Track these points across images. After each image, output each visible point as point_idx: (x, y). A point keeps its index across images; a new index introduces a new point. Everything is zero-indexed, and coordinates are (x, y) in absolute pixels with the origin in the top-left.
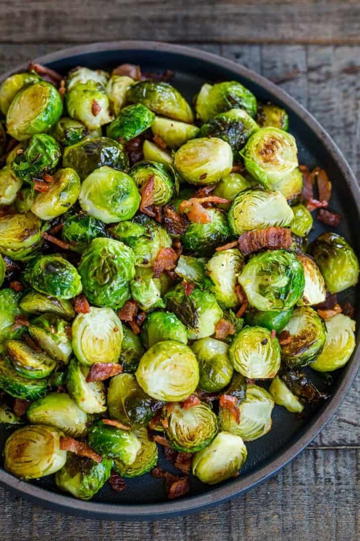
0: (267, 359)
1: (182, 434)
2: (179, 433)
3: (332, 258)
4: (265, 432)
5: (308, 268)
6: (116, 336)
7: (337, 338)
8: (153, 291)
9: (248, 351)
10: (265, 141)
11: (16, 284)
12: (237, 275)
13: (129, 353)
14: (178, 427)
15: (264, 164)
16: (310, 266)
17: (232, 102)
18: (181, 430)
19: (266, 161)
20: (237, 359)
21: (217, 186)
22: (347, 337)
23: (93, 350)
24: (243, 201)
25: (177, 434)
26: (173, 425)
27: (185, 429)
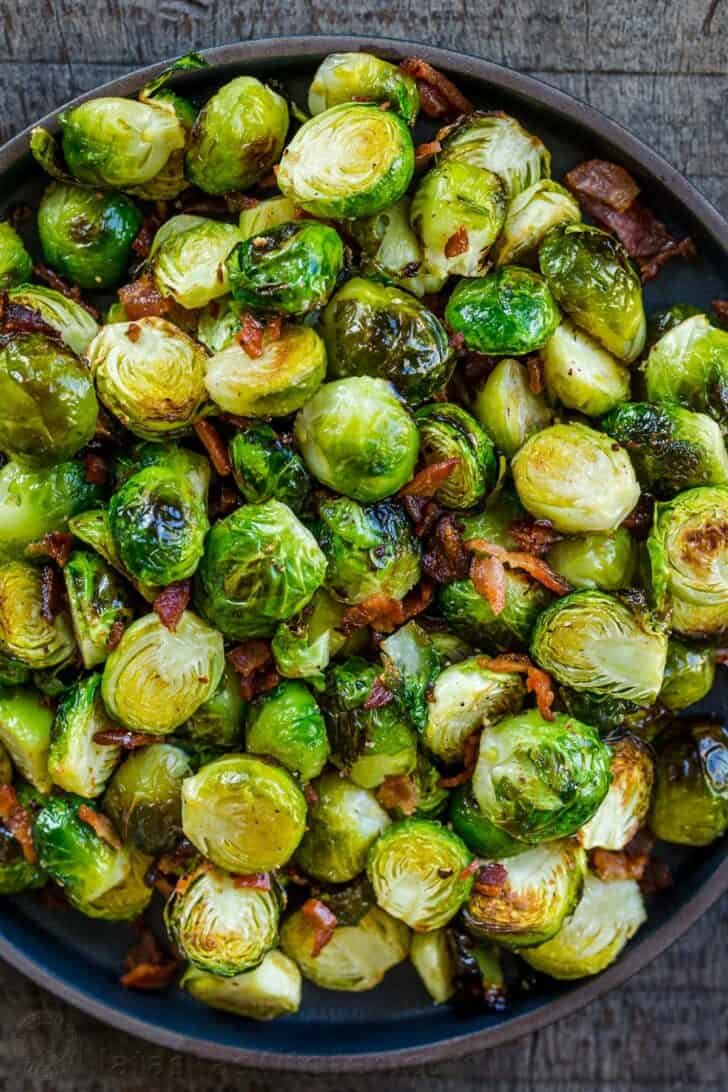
0: (431, 898)
1: (197, 923)
2: (194, 919)
3: (687, 788)
4: (358, 987)
5: (630, 776)
6: (197, 691)
7: (591, 928)
8: (315, 654)
9: (406, 865)
10: (714, 516)
11: (97, 464)
12: (487, 722)
13: (207, 721)
14: (200, 906)
15: (679, 562)
16: (637, 773)
17: (713, 396)
18: (200, 916)
19: (687, 557)
20: (381, 864)
21: (565, 540)
22: (610, 938)
23: (138, 690)
24: (586, 610)
25: (190, 916)
26: (195, 895)
27: (210, 918)
